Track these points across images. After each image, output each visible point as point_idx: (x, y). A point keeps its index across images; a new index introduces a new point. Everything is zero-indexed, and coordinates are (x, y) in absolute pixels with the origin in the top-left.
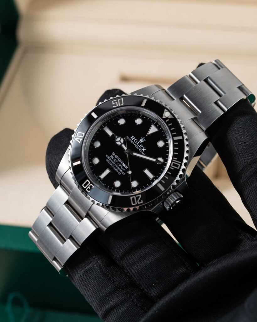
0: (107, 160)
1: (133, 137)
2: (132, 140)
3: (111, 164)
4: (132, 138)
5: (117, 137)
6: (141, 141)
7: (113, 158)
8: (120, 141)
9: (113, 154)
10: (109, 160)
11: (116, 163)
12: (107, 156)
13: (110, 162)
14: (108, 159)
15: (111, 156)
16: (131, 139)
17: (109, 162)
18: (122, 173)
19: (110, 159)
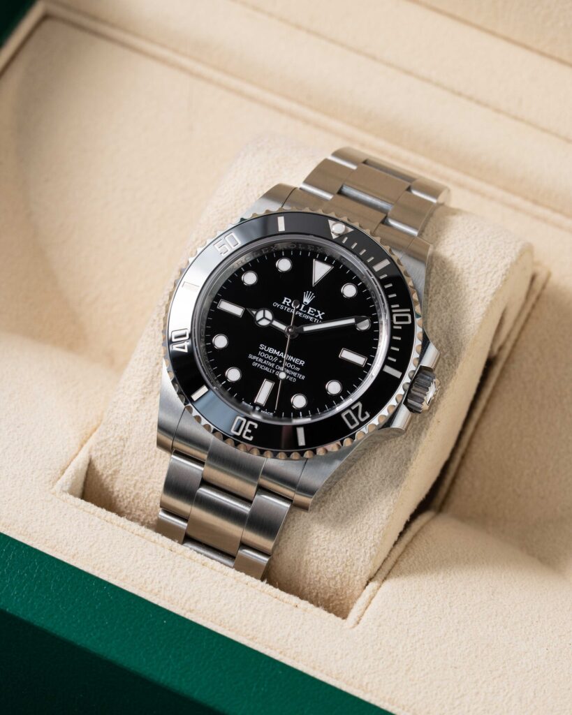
0: (255, 364)
1: (287, 300)
2: (288, 307)
3: (267, 369)
4: (286, 303)
5: (254, 312)
6: (307, 300)
7: (264, 355)
8: (264, 317)
9: (262, 347)
10: (259, 363)
11: (277, 363)
12: (250, 356)
13: (264, 364)
14: (257, 361)
15: (260, 353)
16: (285, 305)
17: (261, 367)
18: (297, 379)
19: (261, 360)
